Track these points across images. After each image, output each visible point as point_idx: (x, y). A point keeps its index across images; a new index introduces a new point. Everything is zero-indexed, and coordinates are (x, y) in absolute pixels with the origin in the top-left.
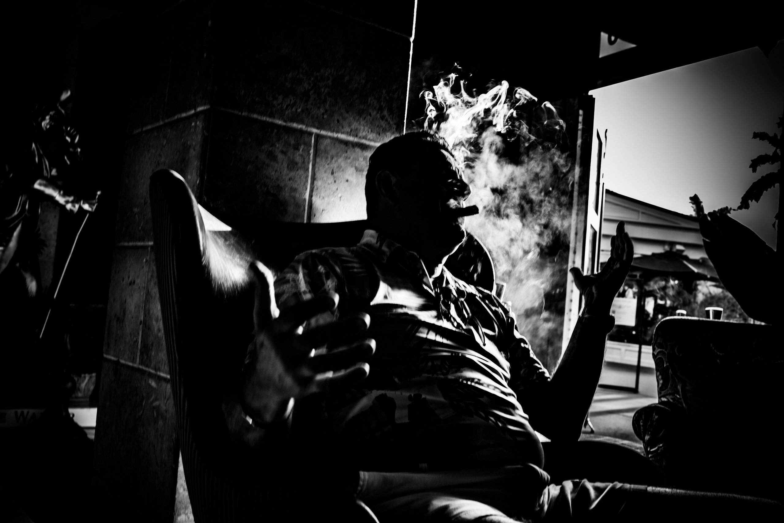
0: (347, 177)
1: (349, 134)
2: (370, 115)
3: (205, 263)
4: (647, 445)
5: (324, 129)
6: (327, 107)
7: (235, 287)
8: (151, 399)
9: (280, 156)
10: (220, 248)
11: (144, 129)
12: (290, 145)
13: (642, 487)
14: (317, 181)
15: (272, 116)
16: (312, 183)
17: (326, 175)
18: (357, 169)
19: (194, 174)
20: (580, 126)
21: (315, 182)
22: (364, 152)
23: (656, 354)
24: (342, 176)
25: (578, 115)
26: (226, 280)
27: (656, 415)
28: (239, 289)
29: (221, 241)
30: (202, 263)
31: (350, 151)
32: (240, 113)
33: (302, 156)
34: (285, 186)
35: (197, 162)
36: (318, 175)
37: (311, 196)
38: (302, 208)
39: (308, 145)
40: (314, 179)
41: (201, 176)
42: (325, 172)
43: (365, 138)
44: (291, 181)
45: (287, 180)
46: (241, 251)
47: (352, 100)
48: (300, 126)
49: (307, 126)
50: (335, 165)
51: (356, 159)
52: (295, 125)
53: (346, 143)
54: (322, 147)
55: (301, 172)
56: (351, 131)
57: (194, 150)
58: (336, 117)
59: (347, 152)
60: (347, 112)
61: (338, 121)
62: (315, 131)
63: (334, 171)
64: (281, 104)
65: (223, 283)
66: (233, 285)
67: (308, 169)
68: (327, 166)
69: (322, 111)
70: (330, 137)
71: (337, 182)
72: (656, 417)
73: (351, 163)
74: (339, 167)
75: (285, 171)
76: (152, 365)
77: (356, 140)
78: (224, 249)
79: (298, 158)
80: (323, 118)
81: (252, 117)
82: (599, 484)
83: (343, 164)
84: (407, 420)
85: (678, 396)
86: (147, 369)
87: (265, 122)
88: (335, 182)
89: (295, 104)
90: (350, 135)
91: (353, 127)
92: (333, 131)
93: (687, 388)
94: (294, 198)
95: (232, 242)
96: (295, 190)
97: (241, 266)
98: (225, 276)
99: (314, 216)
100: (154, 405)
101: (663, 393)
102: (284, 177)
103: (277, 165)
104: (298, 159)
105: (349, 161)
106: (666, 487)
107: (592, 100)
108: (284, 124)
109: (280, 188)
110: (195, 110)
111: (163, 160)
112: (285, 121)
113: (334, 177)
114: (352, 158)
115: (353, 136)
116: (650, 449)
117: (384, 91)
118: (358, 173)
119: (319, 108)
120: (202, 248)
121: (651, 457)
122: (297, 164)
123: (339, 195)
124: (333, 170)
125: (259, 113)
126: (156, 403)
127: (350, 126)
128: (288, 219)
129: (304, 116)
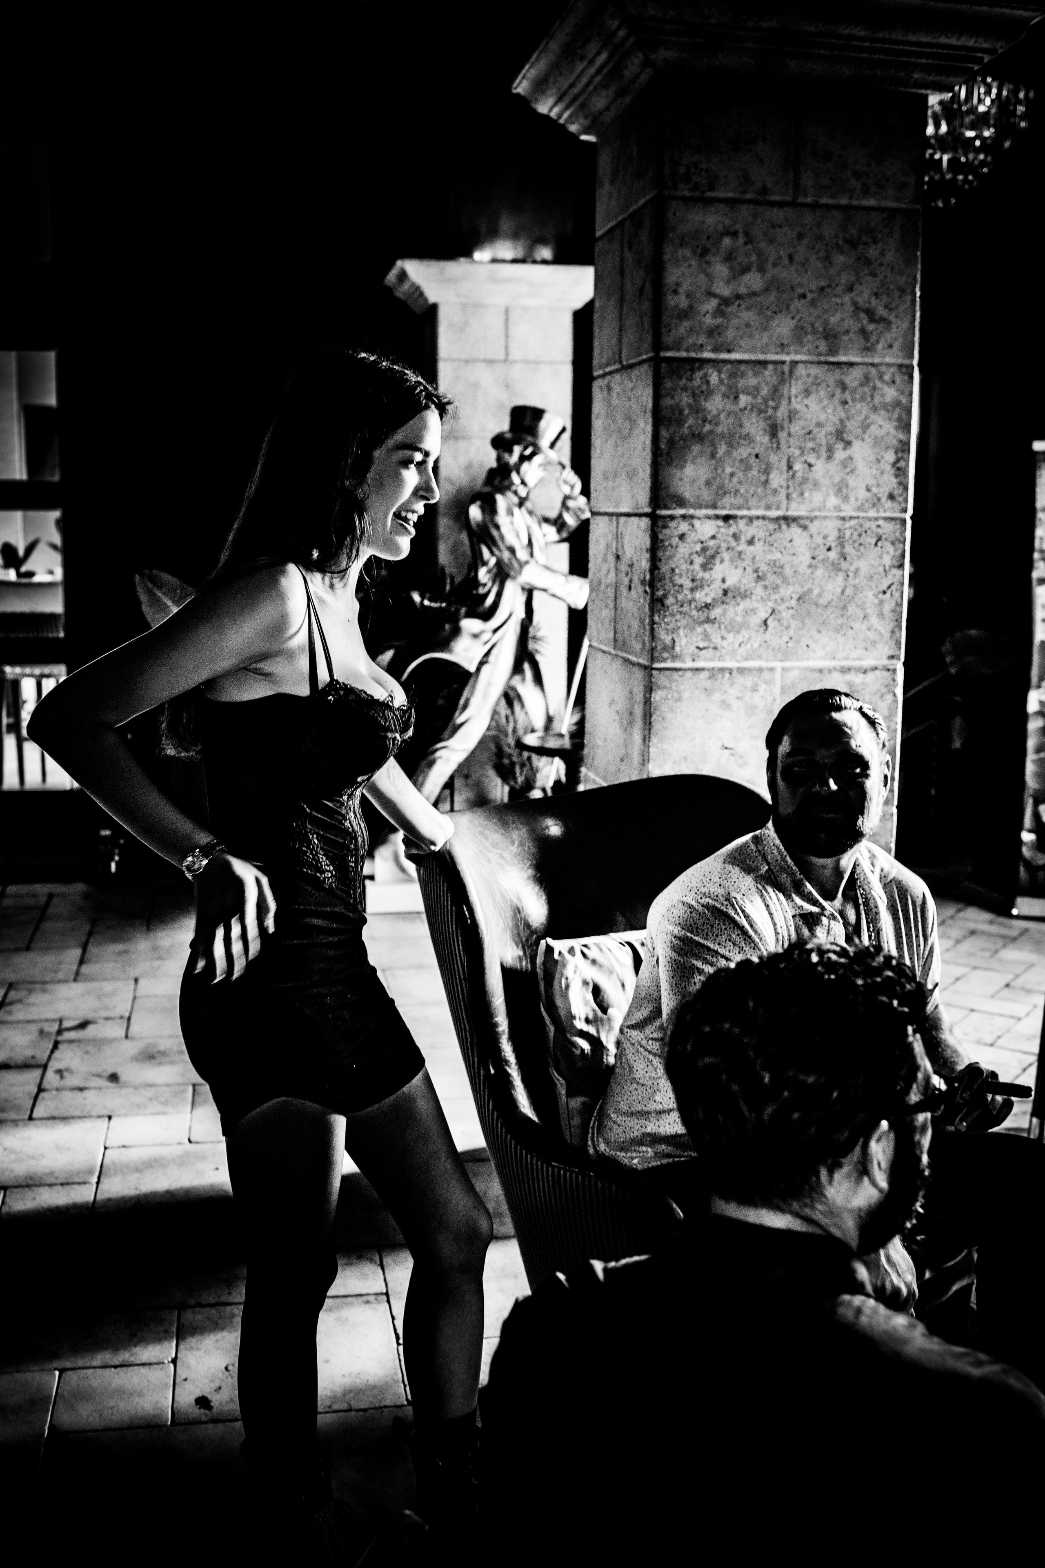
1: (823, 659)
2: (852, 629)
5: (792, 660)
6: (792, 633)
9: (735, 703)
12: (746, 688)
15: (721, 658)
22: (846, 676)
32: (682, 666)
33: (762, 696)
34: (744, 735)
39: (770, 682)
43: (846, 659)
44: (752, 729)
45: (745, 729)
47: (825, 617)
48: (759, 663)
49: (768, 661)
52: (751, 663)
53: (821, 669)
54: (788, 682)
55: (763, 716)
56: (826, 654)
58: (805, 642)
60: (820, 632)
61: (808, 646)
62: (777, 664)
64: (733, 643)
69: (786, 639)
70: (798, 668)
75: (743, 718)
77: (834, 662)
79: (757, 700)
80: (788, 647)
87: (714, 668)
89: (750, 638)
91: (829, 648)
92: (802, 659)
102: (741, 727)
109: (737, 740)
112: (738, 662)
117: (870, 594)
119: (781, 637)
122: (756, 708)
127: (824, 648)
129: (762, 650)
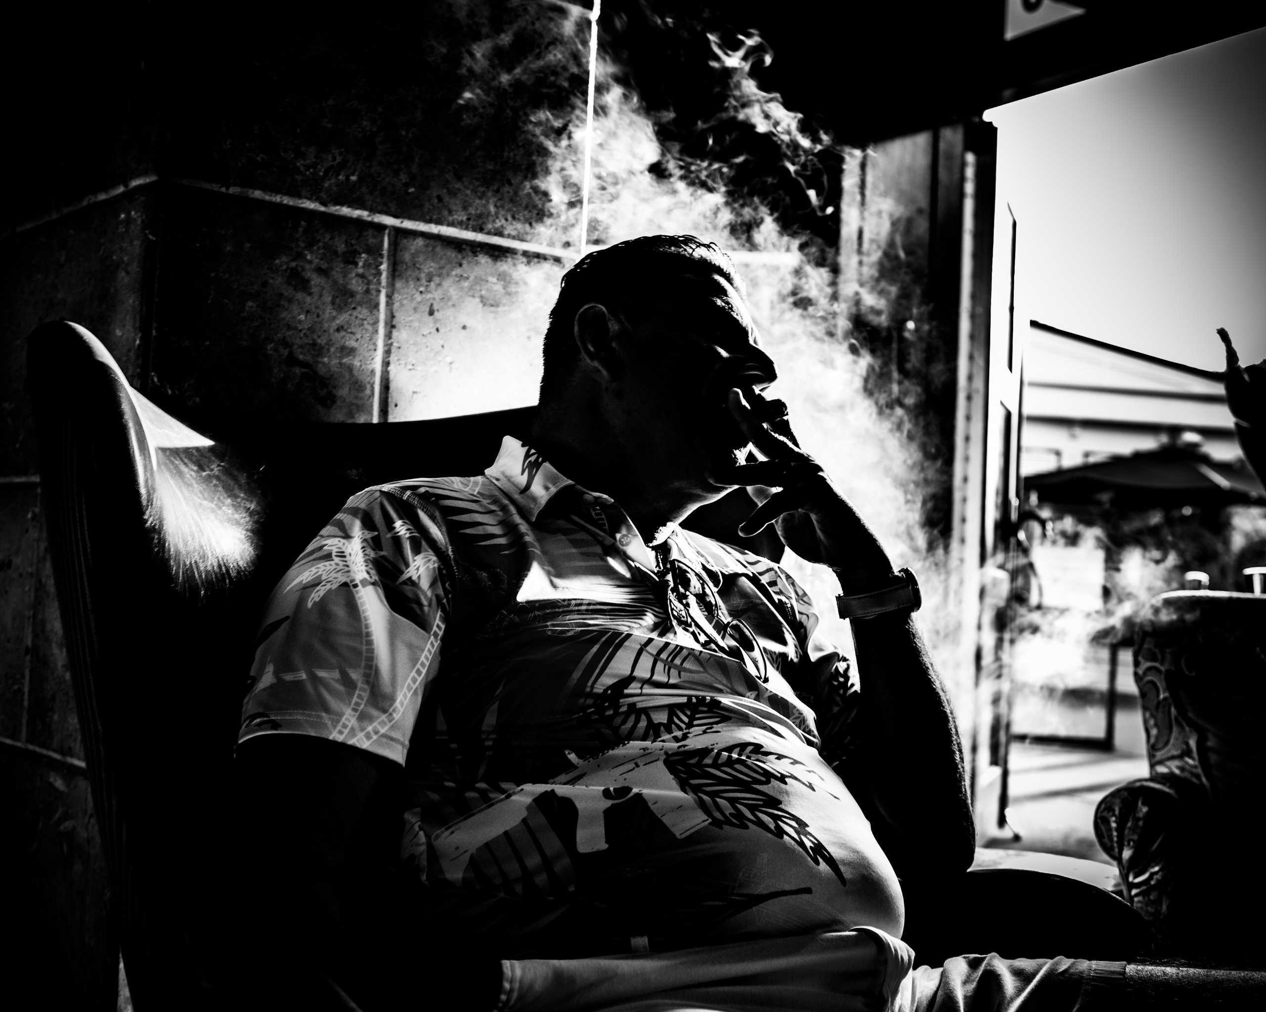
0: (463, 319)
1: (464, 227)
2: (510, 184)
3: (152, 523)
4: (1126, 869)
5: (411, 218)
6: (414, 168)
7: (224, 569)
8: (57, 816)
9: (316, 280)
10: (189, 485)
11: (19, 229)
12: (336, 253)
13: (1114, 966)
14: (399, 330)
15: (294, 192)
16: (389, 336)
17: (417, 316)
18: (484, 301)
19: (129, 327)
20: (969, 188)
21: (395, 334)
22: (499, 264)
23: (1140, 672)
24: (451, 318)
25: (963, 164)
26: (204, 557)
27: (1144, 804)
28: (233, 574)
29: (189, 471)
30: (146, 521)
31: (469, 263)
32: (223, 190)
33: (362, 276)
34: (330, 343)
35: (134, 302)
36: (400, 317)
37: (386, 364)
38: (368, 392)
39: (375, 252)
40: (391, 326)
41: (144, 329)
42: (415, 309)
43: (499, 233)
44: (343, 333)
45: (331, 331)
46: (237, 491)
47: (468, 153)
48: (357, 213)
49: (373, 211)
50: (437, 294)
51: (480, 280)
52: (345, 211)
53: (458, 245)
54: (407, 257)
55: (363, 312)
56: (469, 219)
57: (127, 273)
58: (435, 191)
59: (461, 265)
60: (459, 178)
61: (440, 198)
62: (389, 221)
63: (435, 307)
64: (314, 165)
65: (196, 562)
66: (220, 566)
67: (377, 306)
68: (418, 297)
69: (404, 178)
70: (423, 235)
71: (441, 330)
72: (1145, 809)
73: (471, 288)
74: (445, 299)
75: (329, 311)
76: (55, 743)
77: (480, 237)
78: (197, 487)
79: (354, 281)
80: (407, 192)
81: (252, 196)
82: (1024, 963)
83: (453, 292)
84: (604, 846)
85: (1191, 762)
86: (44, 752)
87: (280, 205)
88: (438, 330)
89: (343, 164)
90: (467, 229)
91: (472, 211)
92: (430, 221)
93: (1210, 744)
94: (350, 369)
95: (216, 471)
96: (352, 351)
97: (238, 523)
98: (202, 547)
99: (393, 405)
100: (62, 828)
101: (1159, 755)
102: (326, 325)
103: (308, 299)
104: (356, 285)
105: (466, 284)
106: (1165, 964)
107: (991, 131)
108: (323, 209)
109: (318, 350)
110: (126, 185)
111: (60, 295)
112: (324, 204)
113: (436, 321)
114: (472, 278)
115: (474, 230)
116: (1135, 877)
118: (487, 309)
119: (396, 173)
120: (143, 491)
121: (1137, 895)
122: (352, 294)
123: (449, 359)
124: (432, 305)
125: (265, 189)
126: (68, 824)
127: (465, 208)
128: (338, 416)
129: (364, 189)
